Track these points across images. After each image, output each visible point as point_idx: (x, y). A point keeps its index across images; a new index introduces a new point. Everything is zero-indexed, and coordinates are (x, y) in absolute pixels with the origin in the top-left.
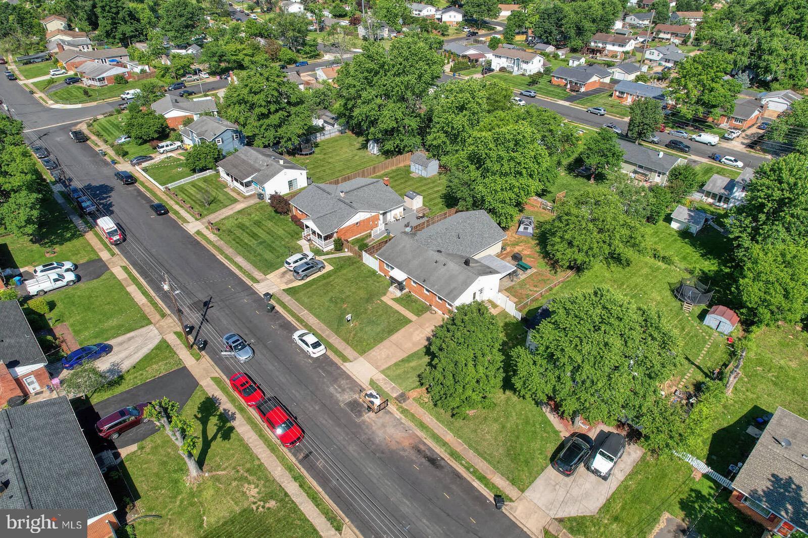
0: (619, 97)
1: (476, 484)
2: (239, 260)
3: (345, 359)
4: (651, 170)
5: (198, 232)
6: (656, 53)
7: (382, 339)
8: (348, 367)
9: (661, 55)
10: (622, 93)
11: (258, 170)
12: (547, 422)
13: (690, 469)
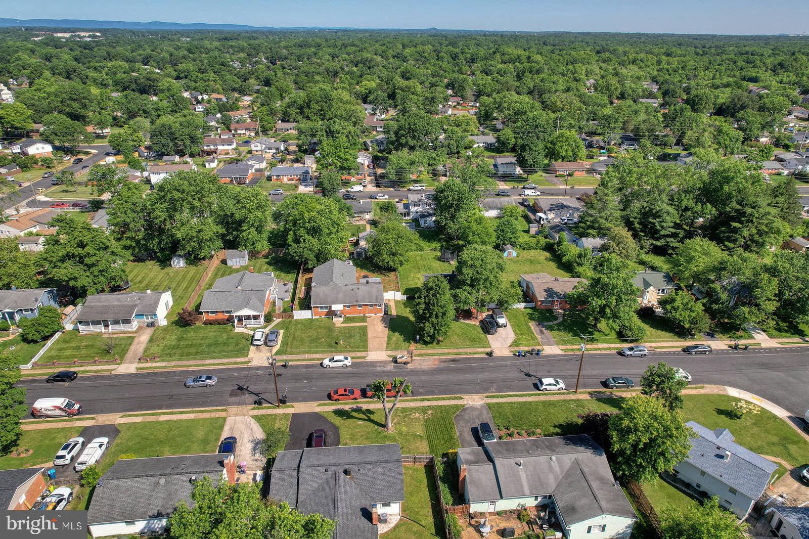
0: (277, 179)
1: (476, 356)
2: (208, 362)
3: (364, 357)
4: (361, 213)
5: (138, 369)
6: (259, 145)
7: (366, 341)
8: (369, 359)
9: (264, 146)
10: (278, 176)
11: (135, 306)
12: (467, 324)
13: (519, 309)
